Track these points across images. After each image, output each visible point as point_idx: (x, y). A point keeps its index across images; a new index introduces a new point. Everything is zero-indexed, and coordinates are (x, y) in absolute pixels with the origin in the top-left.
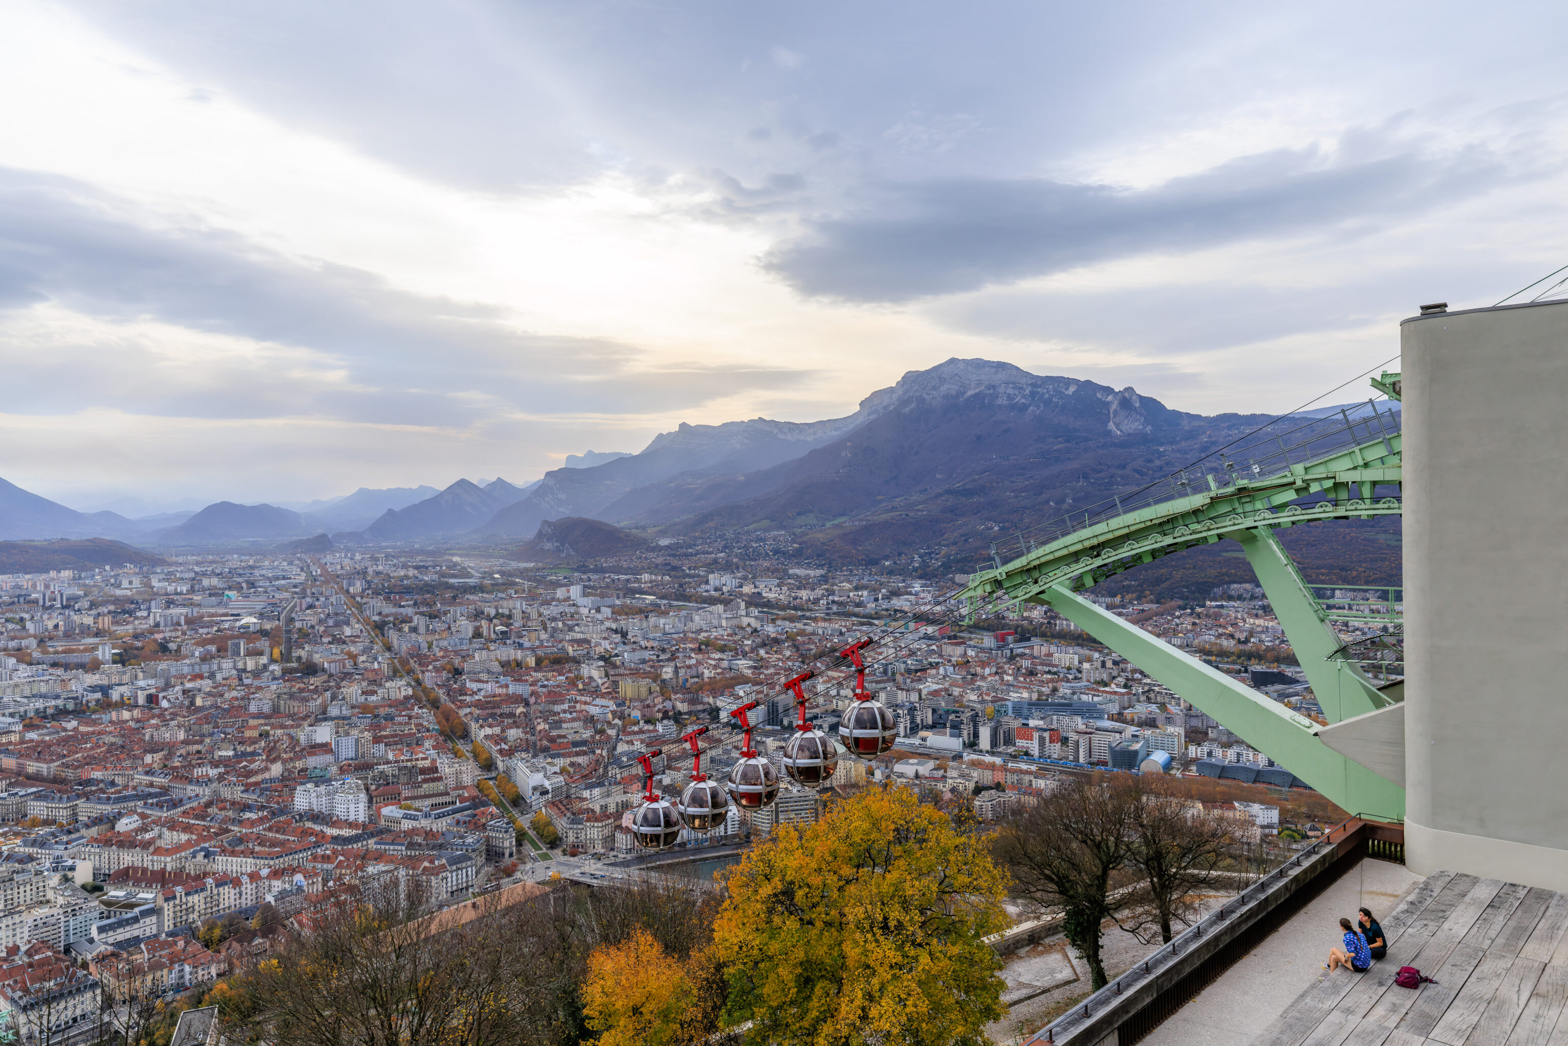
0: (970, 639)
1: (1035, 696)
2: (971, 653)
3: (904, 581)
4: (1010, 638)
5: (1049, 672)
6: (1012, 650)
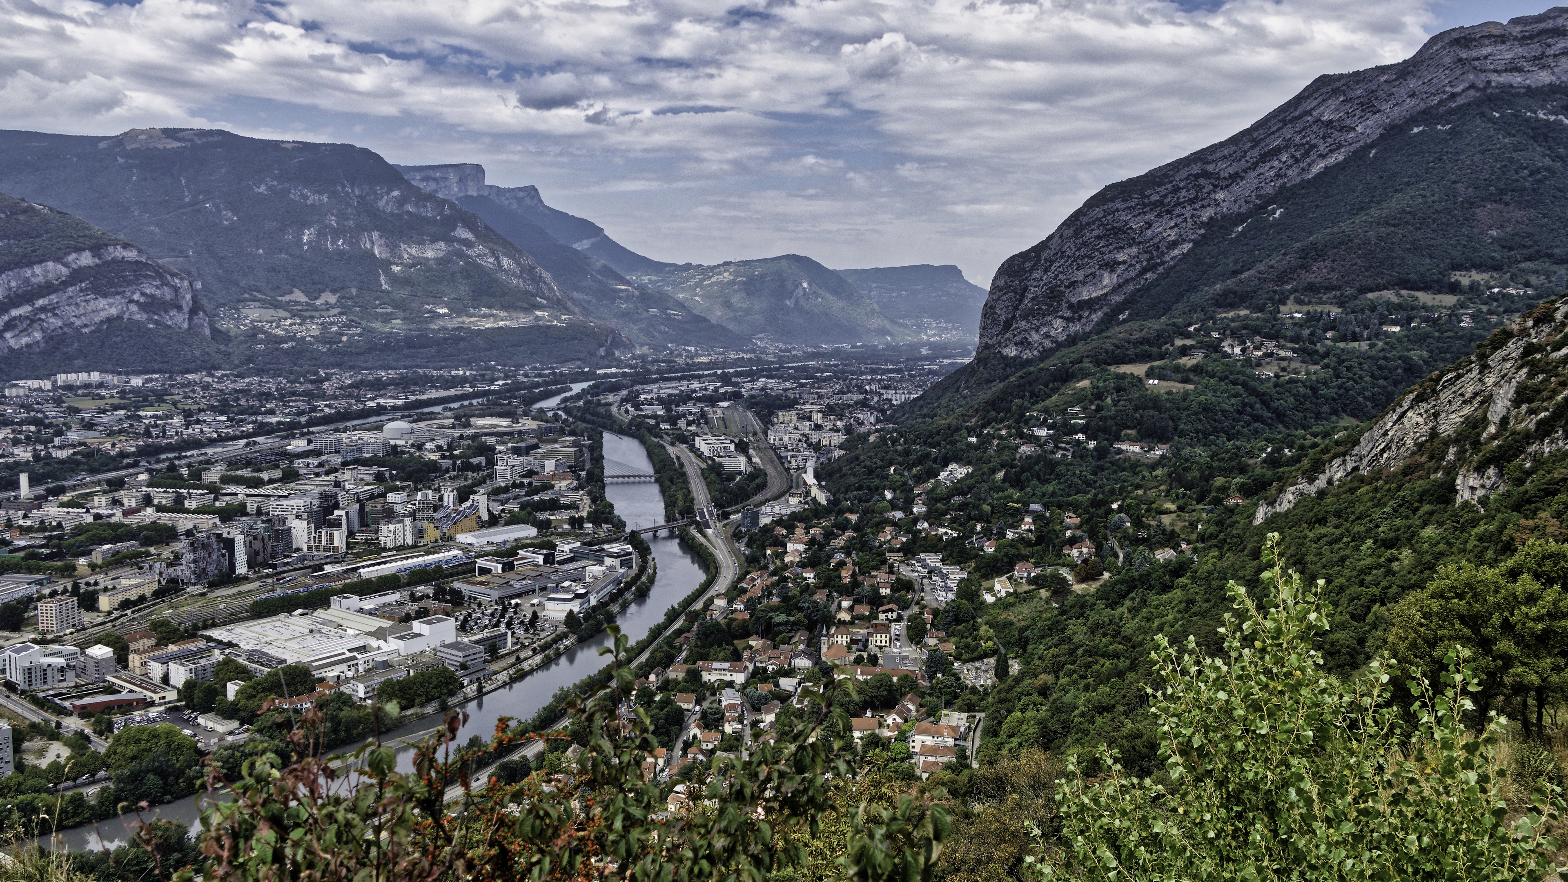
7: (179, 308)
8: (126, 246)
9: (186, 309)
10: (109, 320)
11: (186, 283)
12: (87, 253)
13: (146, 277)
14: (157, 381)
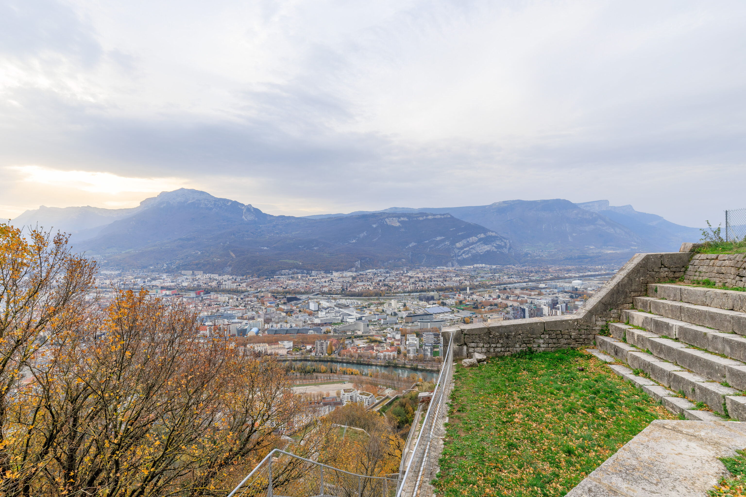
0: (185, 295)
1: (210, 314)
2: (185, 300)
3: (159, 274)
4: (202, 293)
5: (217, 304)
6: (202, 298)
7: (506, 248)
8: (492, 232)
9: (508, 248)
10: (487, 251)
11: (508, 241)
12: (483, 234)
13: (497, 239)
14: (499, 267)
